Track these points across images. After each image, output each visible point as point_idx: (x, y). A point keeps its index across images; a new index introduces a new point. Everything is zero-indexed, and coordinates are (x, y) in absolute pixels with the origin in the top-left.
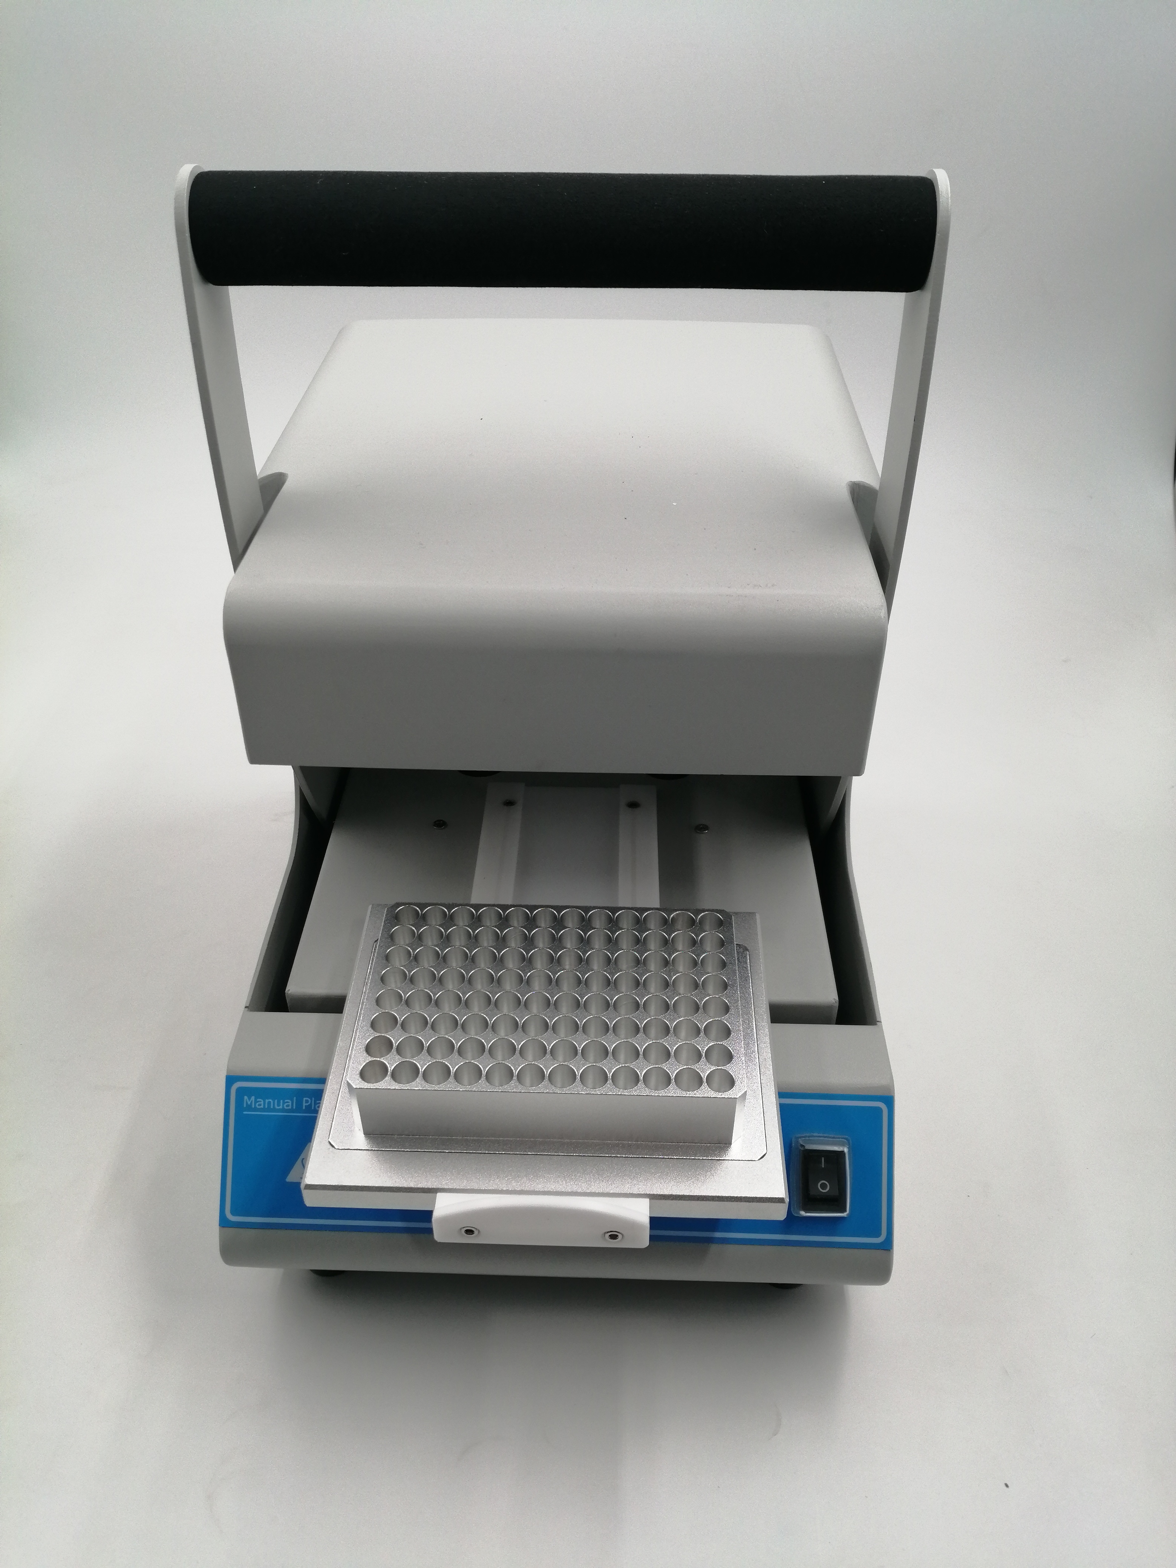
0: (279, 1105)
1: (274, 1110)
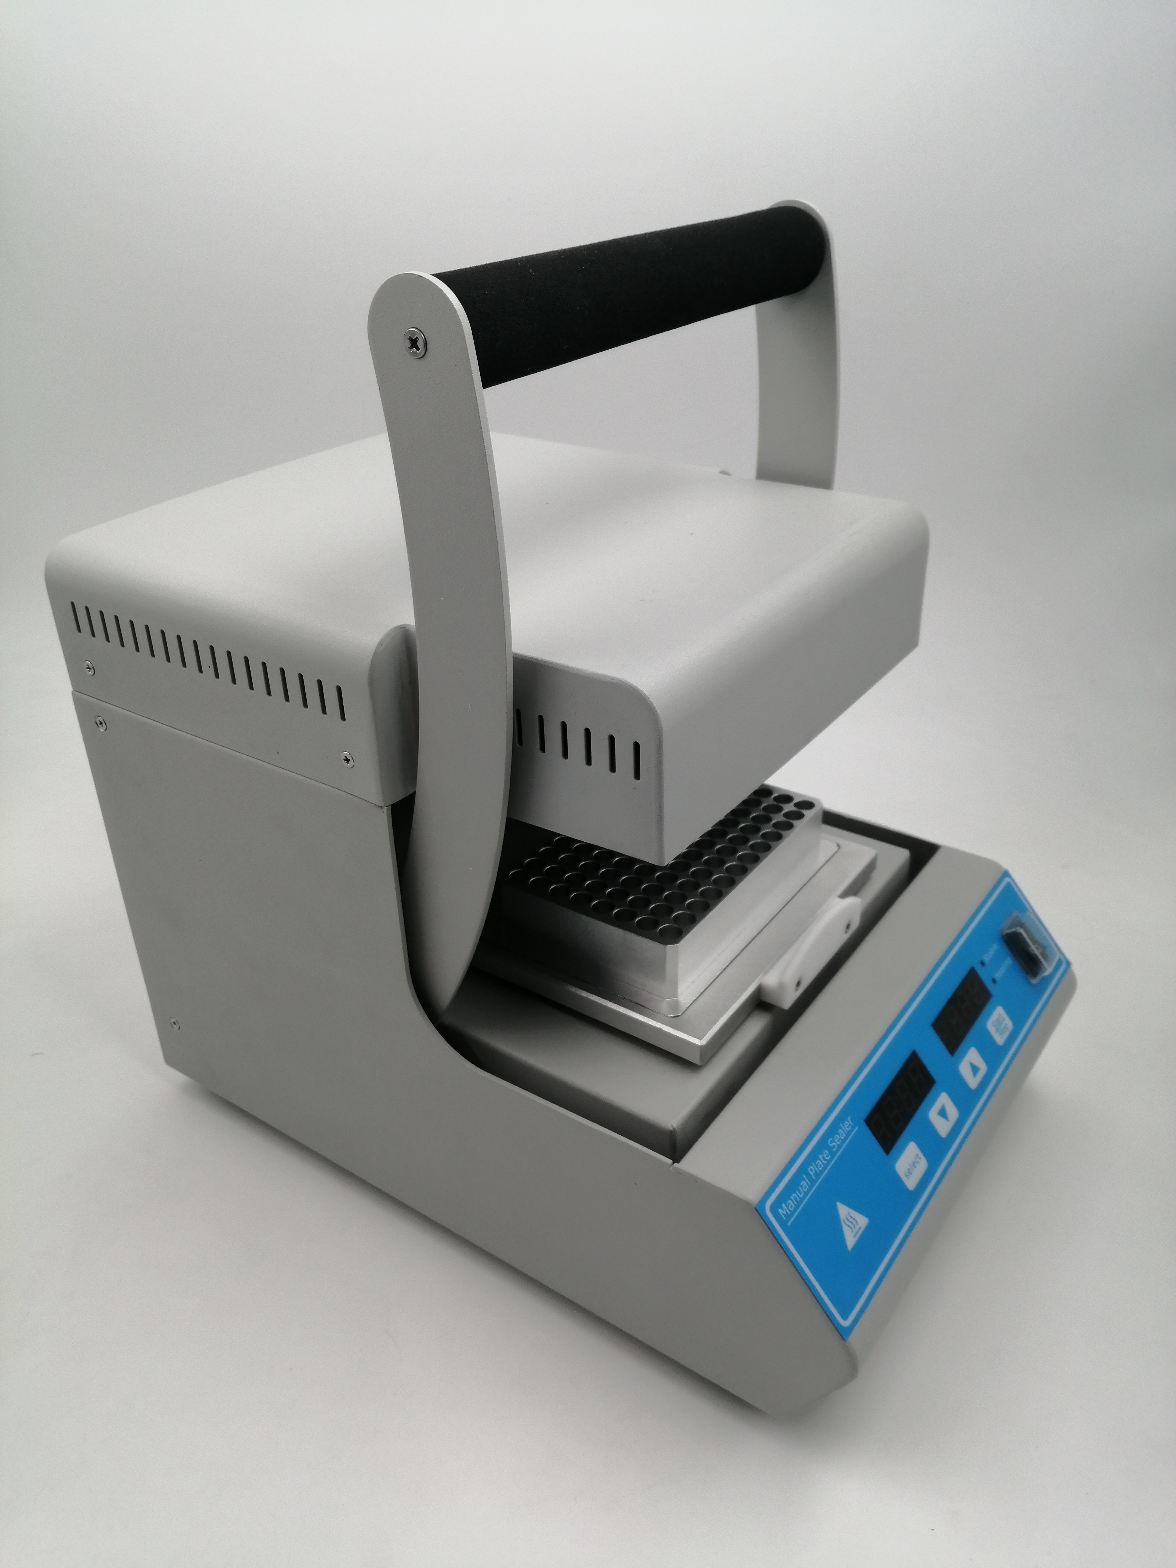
1: (802, 1199)
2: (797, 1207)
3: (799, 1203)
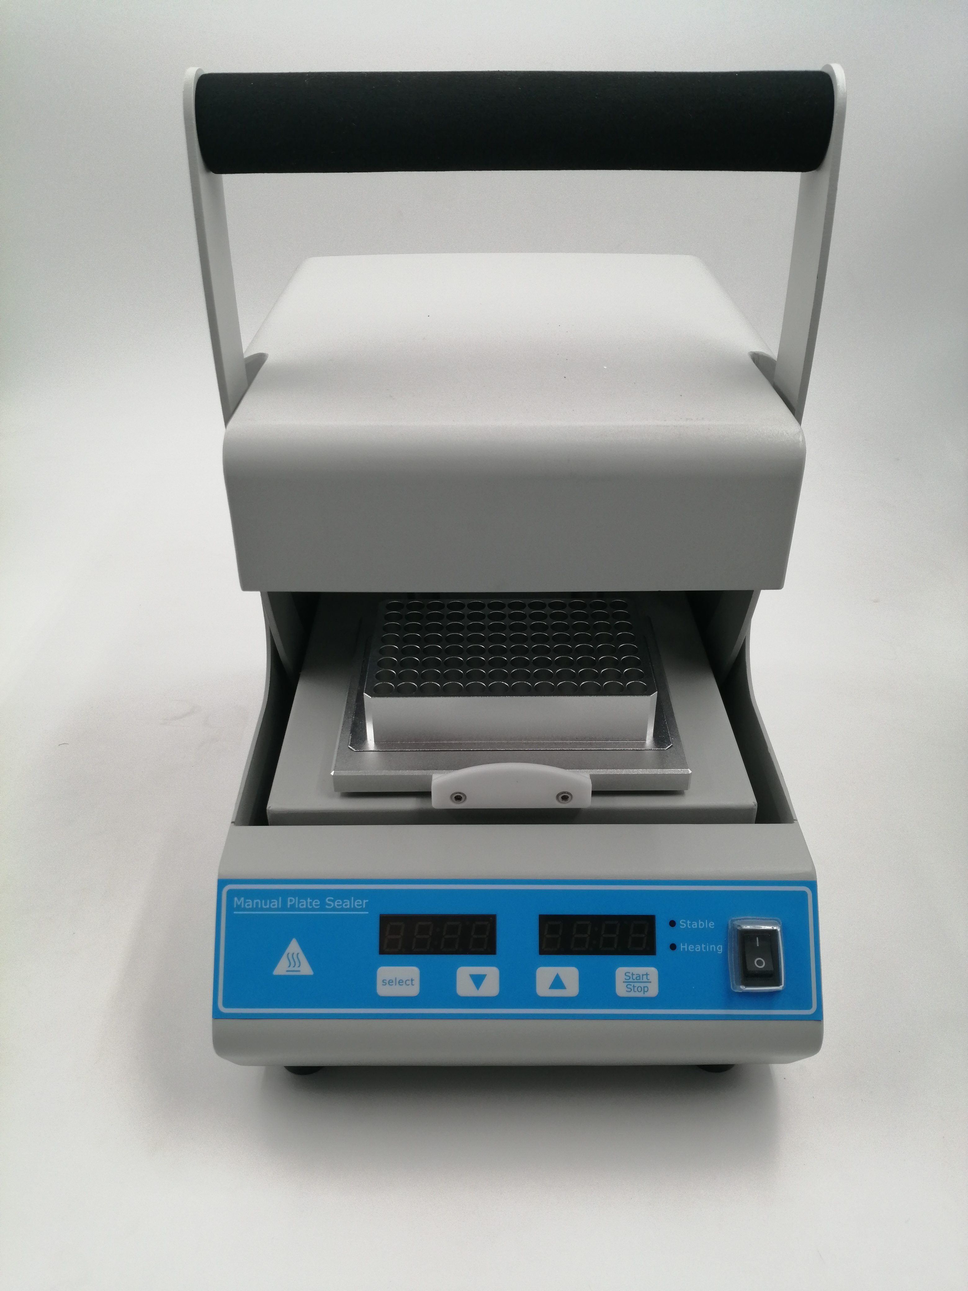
0: (266, 904)
1: (264, 909)
3: (257, 909)
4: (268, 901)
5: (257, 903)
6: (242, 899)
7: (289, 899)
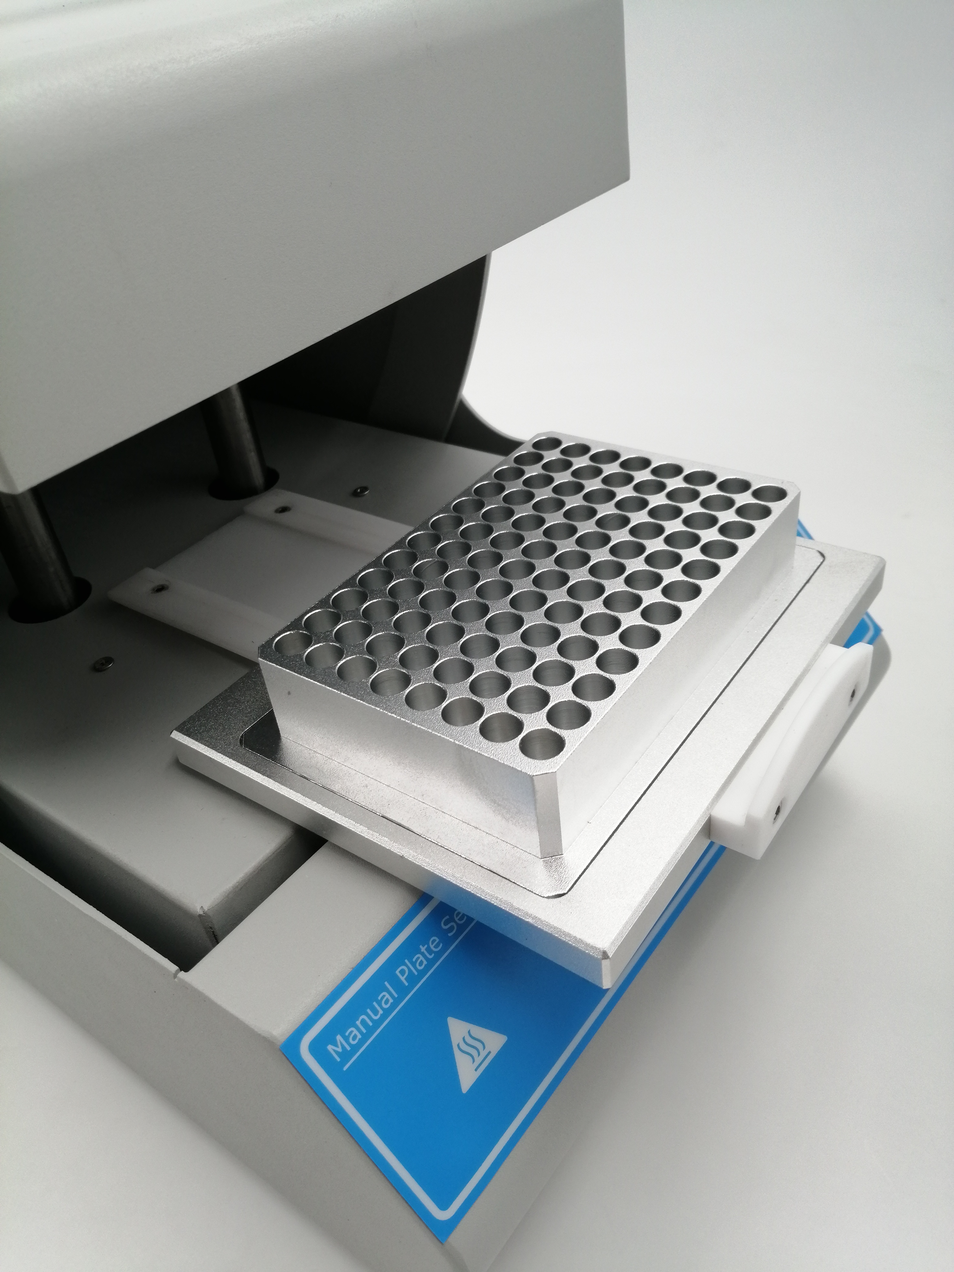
0: (376, 1012)
1: (377, 1023)
2: (365, 1037)
3: (371, 1030)
4: (375, 1003)
5: (363, 1022)
6: (339, 1038)
7: (397, 972)
